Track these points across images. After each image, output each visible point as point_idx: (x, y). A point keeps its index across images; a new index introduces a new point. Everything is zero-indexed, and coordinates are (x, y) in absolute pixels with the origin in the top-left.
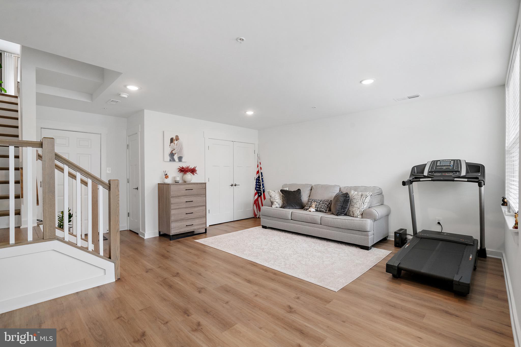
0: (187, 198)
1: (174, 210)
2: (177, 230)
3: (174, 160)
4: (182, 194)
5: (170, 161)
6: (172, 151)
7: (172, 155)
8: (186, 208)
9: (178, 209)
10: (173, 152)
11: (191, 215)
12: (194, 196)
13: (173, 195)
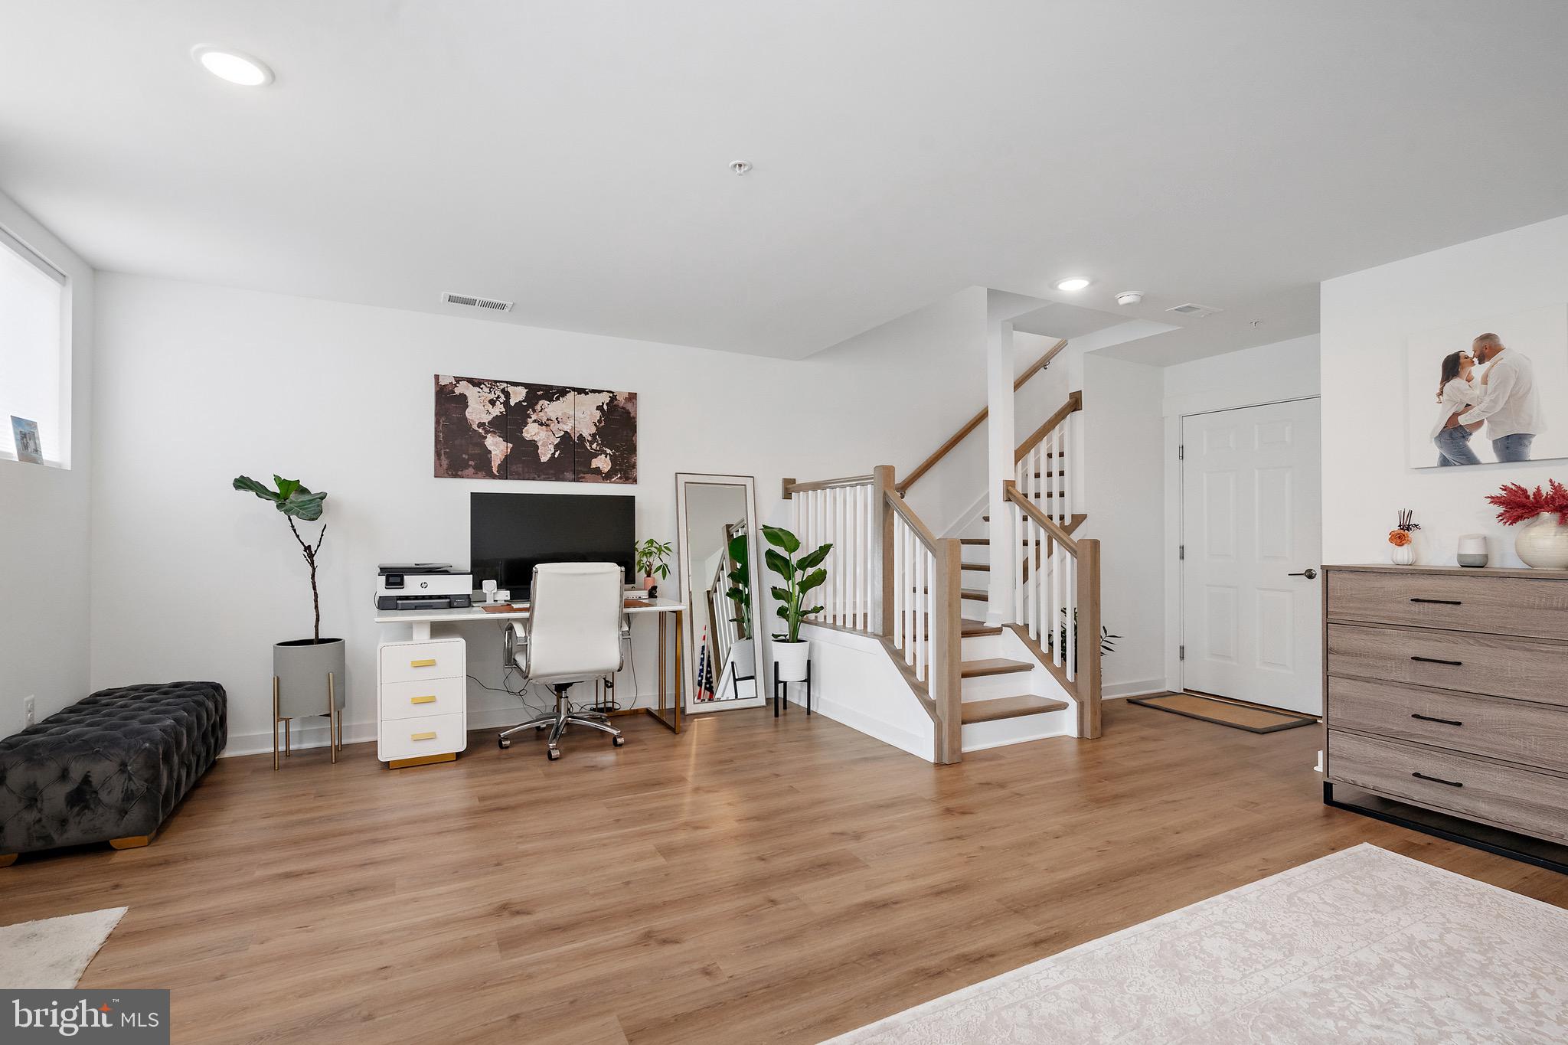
0: (1422, 642)
1: (1345, 682)
2: (1363, 773)
3: (1469, 459)
4: (1390, 618)
5: (1445, 462)
6: (1456, 415)
7: (1457, 435)
8: (1412, 686)
9: (1367, 680)
10: (1463, 420)
11: (1451, 735)
12: (1471, 642)
13: (1336, 613)
